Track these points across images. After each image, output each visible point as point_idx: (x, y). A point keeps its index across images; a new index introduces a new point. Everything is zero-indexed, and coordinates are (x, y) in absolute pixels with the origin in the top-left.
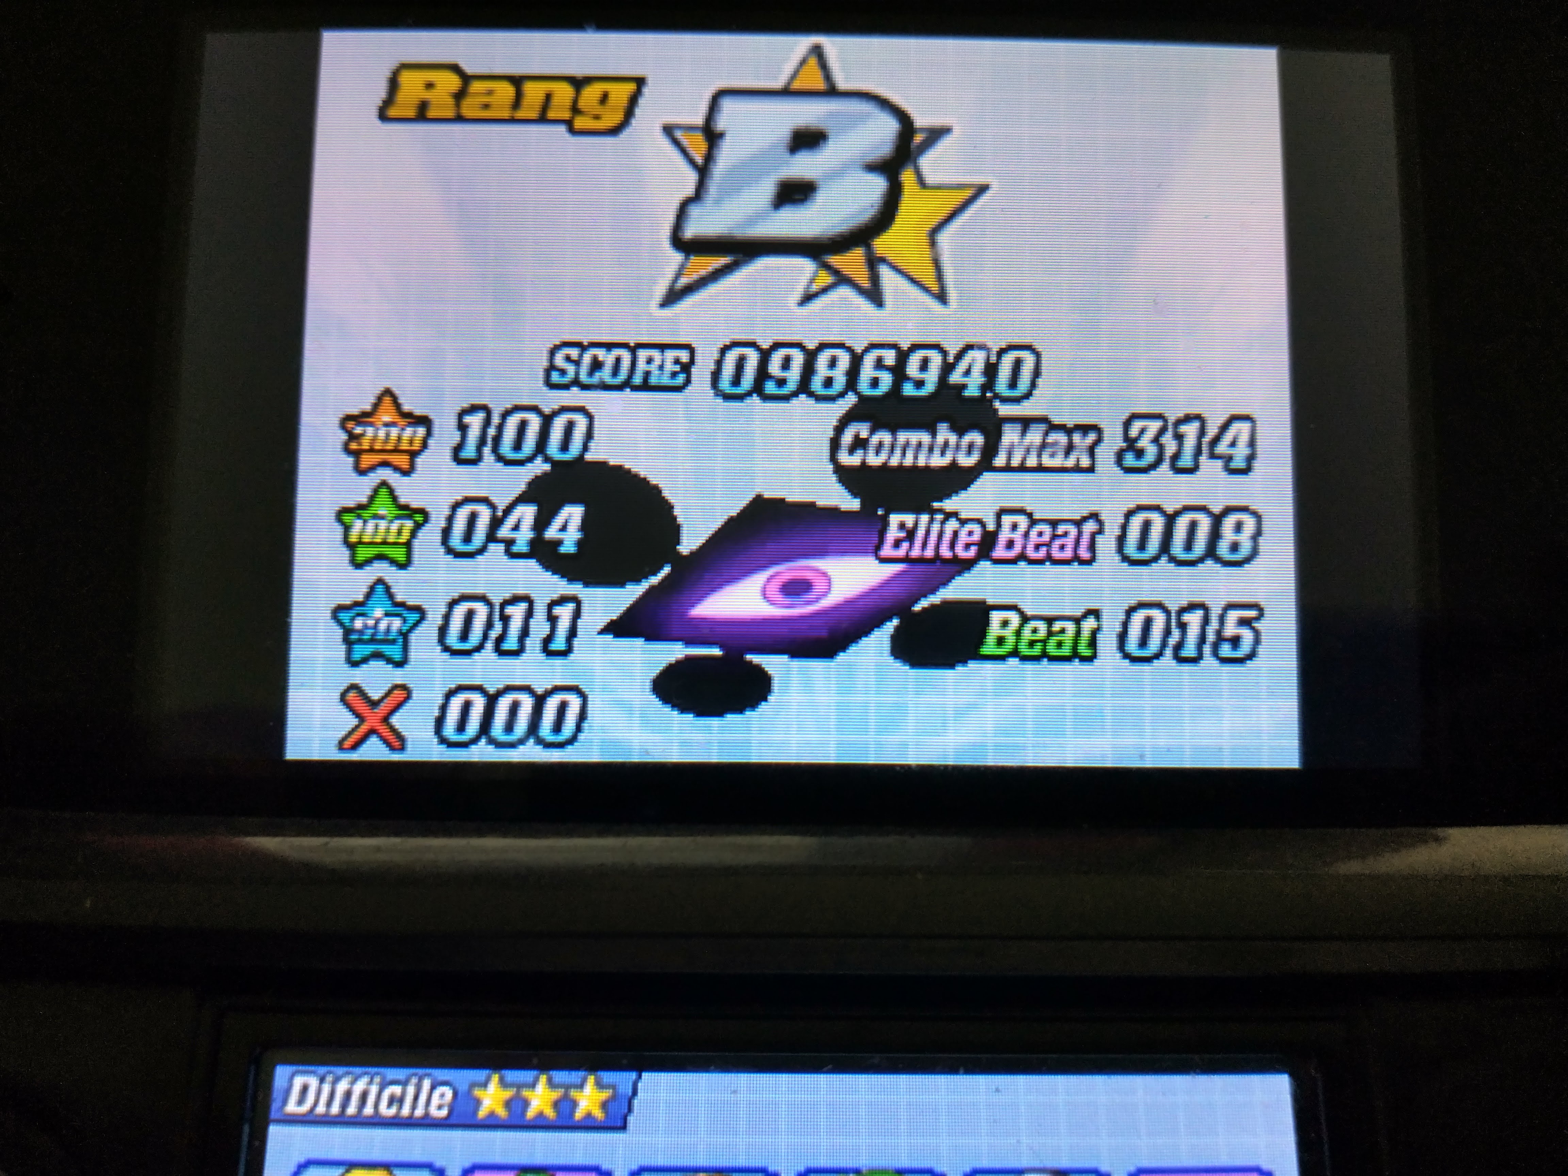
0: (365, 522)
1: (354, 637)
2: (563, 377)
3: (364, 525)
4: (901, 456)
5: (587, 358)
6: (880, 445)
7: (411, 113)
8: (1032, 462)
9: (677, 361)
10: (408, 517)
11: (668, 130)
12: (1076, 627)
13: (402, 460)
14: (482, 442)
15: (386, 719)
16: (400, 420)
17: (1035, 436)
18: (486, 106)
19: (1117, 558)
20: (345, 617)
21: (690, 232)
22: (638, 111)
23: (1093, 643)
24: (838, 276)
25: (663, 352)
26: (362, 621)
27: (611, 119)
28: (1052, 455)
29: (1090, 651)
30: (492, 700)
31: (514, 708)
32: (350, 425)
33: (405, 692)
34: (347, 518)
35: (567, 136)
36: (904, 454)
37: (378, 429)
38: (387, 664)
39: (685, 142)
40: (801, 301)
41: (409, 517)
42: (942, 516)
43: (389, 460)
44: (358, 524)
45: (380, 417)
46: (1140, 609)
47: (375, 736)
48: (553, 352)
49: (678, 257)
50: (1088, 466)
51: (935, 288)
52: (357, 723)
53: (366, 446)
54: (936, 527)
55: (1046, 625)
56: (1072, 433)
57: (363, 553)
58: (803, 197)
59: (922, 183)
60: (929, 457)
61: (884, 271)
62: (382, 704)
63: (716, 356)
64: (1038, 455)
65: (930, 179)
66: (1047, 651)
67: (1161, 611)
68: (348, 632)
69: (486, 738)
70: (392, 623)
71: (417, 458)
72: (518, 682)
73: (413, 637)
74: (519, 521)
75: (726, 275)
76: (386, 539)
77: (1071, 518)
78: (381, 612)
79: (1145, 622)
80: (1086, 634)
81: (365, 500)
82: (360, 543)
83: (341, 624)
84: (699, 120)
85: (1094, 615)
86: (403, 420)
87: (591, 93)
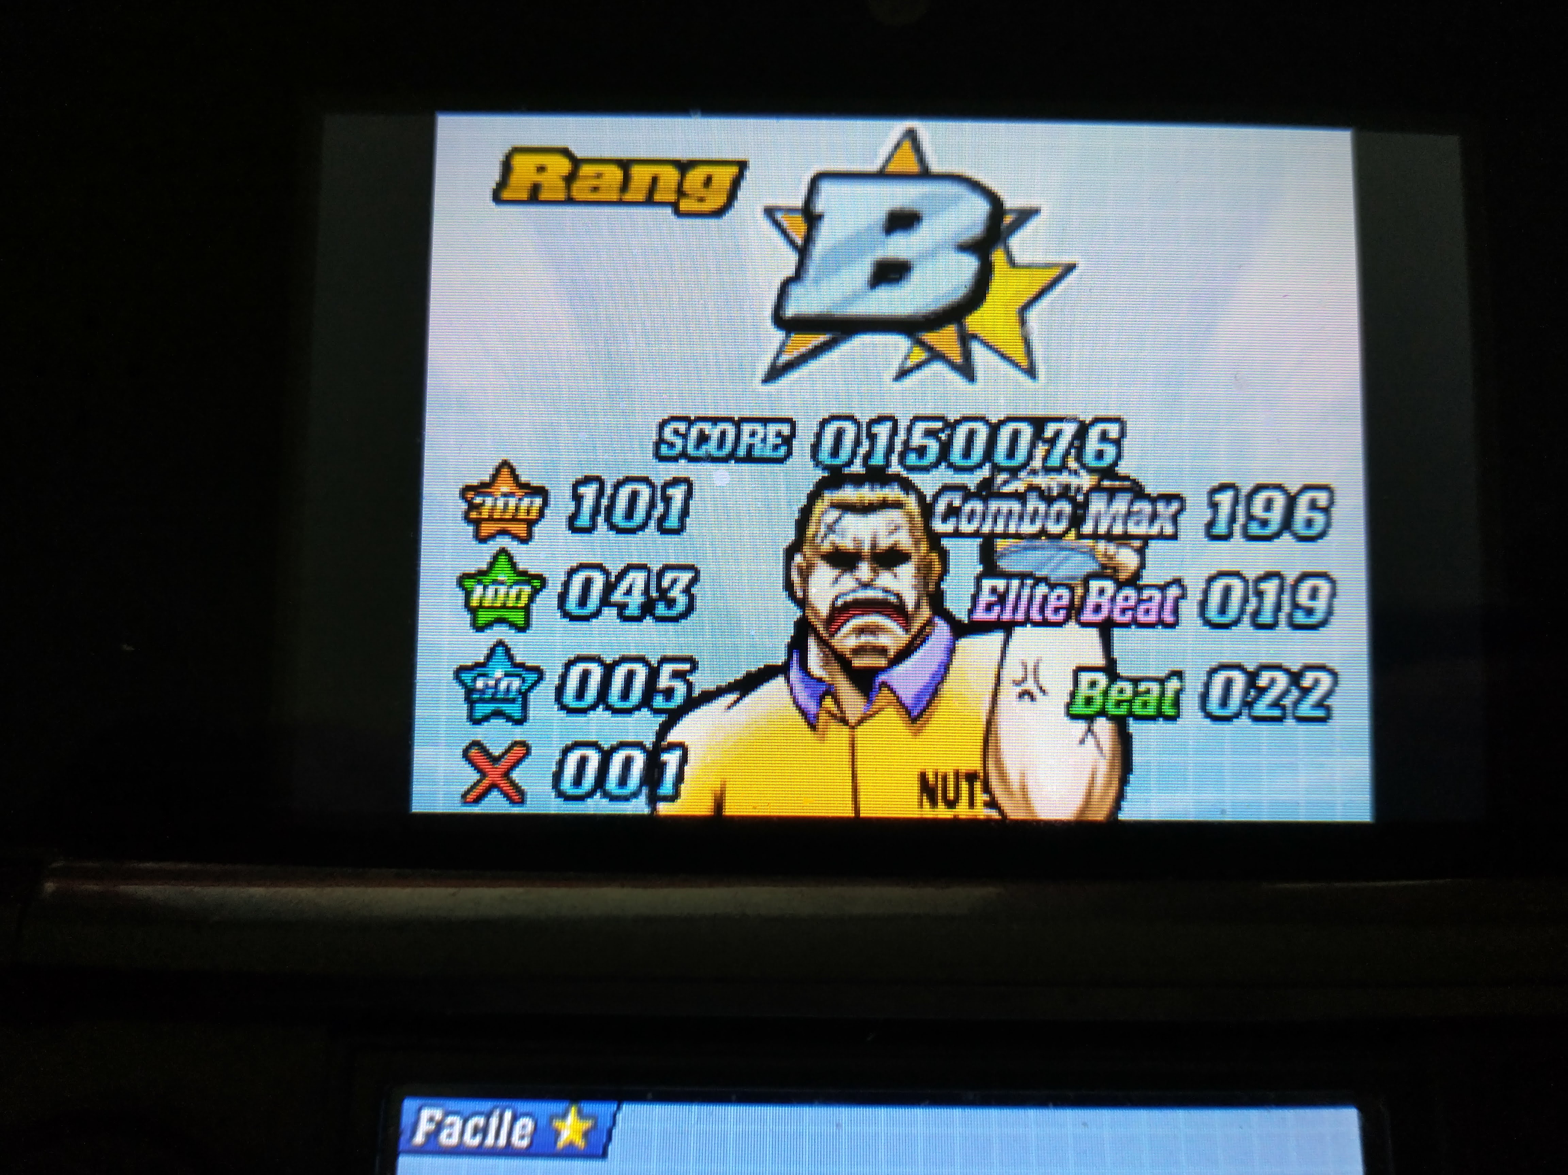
0: (485, 587)
1: (476, 696)
2: (671, 449)
3: (484, 590)
4: (992, 524)
5: (694, 432)
6: (972, 513)
7: (524, 196)
8: (1118, 530)
9: (779, 434)
10: (525, 582)
11: (770, 212)
12: (1160, 688)
13: (520, 529)
14: (596, 511)
15: (506, 774)
16: (518, 491)
17: (1121, 505)
18: (595, 189)
19: (1199, 622)
20: (467, 677)
21: (791, 311)
22: (740, 194)
23: (1176, 703)
24: (932, 353)
25: (765, 426)
26: (482, 682)
27: (715, 201)
28: (1138, 523)
29: (1173, 710)
30: (606, 757)
31: (628, 763)
32: (470, 495)
33: (525, 748)
34: (468, 583)
35: (674, 218)
36: (995, 522)
37: (496, 499)
38: (506, 722)
39: (786, 224)
40: (896, 376)
41: (528, 583)
42: (1032, 581)
43: (506, 529)
44: (479, 589)
45: (497, 488)
46: (1220, 670)
47: (496, 790)
48: (662, 425)
49: (780, 335)
50: (1171, 533)
51: (1024, 363)
52: (479, 778)
53: (485, 515)
54: (1026, 592)
55: (1132, 686)
56: (1156, 502)
57: (484, 617)
58: (898, 276)
59: (1012, 262)
60: (1020, 525)
61: (977, 348)
62: (502, 760)
63: (815, 429)
64: (1123, 523)
65: (1020, 257)
66: (1133, 710)
67: (1240, 672)
68: (469, 692)
69: (601, 792)
70: (512, 683)
71: (535, 527)
72: (631, 739)
73: (532, 696)
74: (631, 586)
75: (825, 351)
76: (505, 603)
77: (1154, 583)
78: (501, 673)
79: (1224, 683)
80: (1170, 695)
81: (486, 566)
82: (481, 606)
83: (462, 683)
84: (799, 202)
85: (1177, 676)
86: (521, 491)
87: (695, 177)
